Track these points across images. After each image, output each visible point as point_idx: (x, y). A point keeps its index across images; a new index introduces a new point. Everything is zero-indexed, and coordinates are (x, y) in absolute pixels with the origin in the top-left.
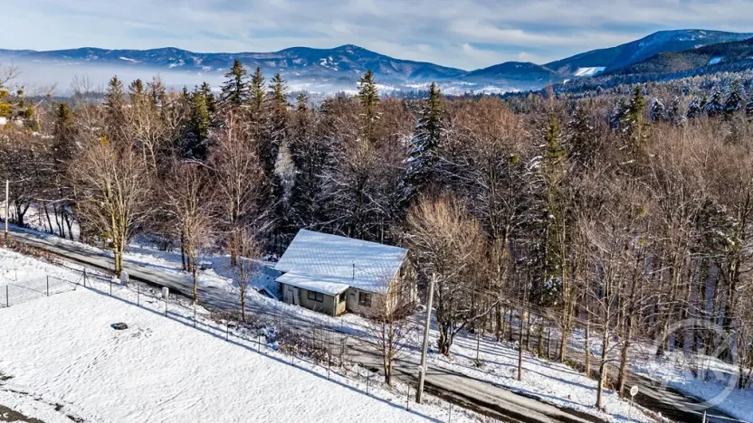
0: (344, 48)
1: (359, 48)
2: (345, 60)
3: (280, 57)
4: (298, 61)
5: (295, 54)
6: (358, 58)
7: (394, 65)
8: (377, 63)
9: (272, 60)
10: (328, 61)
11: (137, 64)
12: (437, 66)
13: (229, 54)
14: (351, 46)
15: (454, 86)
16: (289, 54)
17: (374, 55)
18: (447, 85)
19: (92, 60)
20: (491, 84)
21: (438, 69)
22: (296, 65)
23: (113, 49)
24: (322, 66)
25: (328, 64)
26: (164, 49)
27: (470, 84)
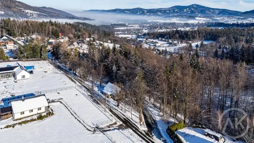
0: (193, 5)
1: (198, 5)
2: (193, 9)
3: (171, 9)
4: (176, 10)
5: (175, 8)
6: (197, 8)
7: (211, 10)
8: (205, 10)
9: (168, 10)
10: (187, 10)
11: (129, 13)
12: (229, 10)
13: (155, 9)
14: (195, 4)
15: (234, 18)
16: (174, 8)
17: (204, 7)
18: (231, 18)
19: (118, 12)
20: (251, 17)
21: (229, 11)
22: (176, 12)
23: (123, 9)
24: (185, 12)
25: (187, 11)
26: (136, 8)
27: (241, 17)
